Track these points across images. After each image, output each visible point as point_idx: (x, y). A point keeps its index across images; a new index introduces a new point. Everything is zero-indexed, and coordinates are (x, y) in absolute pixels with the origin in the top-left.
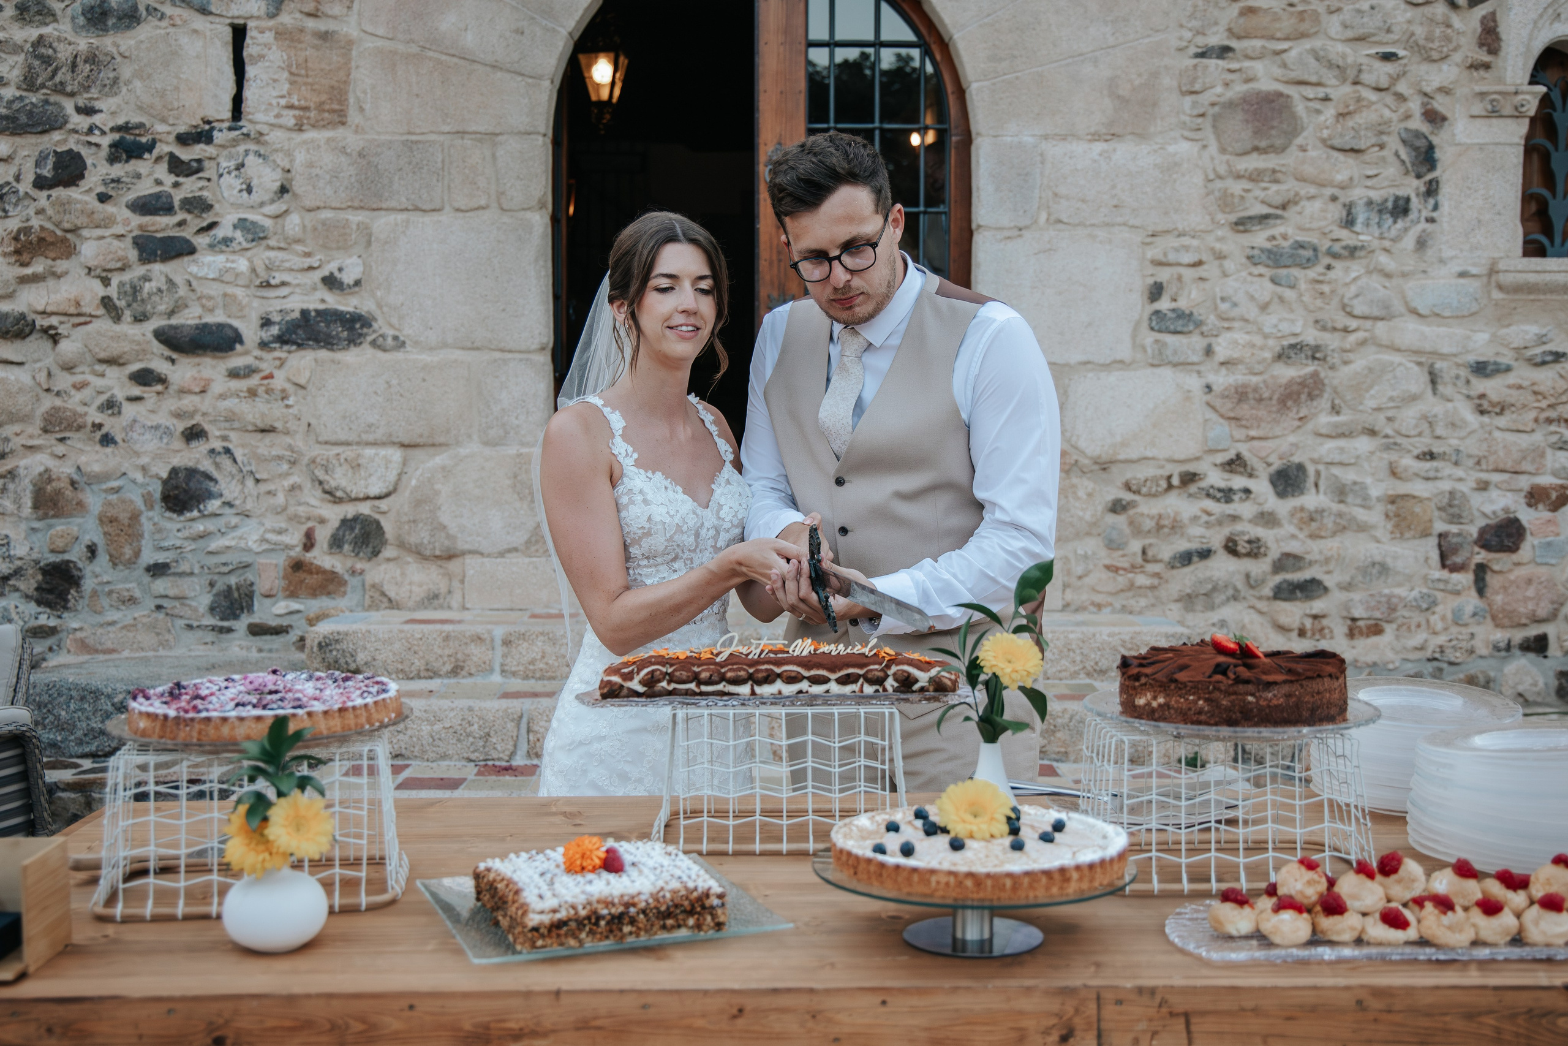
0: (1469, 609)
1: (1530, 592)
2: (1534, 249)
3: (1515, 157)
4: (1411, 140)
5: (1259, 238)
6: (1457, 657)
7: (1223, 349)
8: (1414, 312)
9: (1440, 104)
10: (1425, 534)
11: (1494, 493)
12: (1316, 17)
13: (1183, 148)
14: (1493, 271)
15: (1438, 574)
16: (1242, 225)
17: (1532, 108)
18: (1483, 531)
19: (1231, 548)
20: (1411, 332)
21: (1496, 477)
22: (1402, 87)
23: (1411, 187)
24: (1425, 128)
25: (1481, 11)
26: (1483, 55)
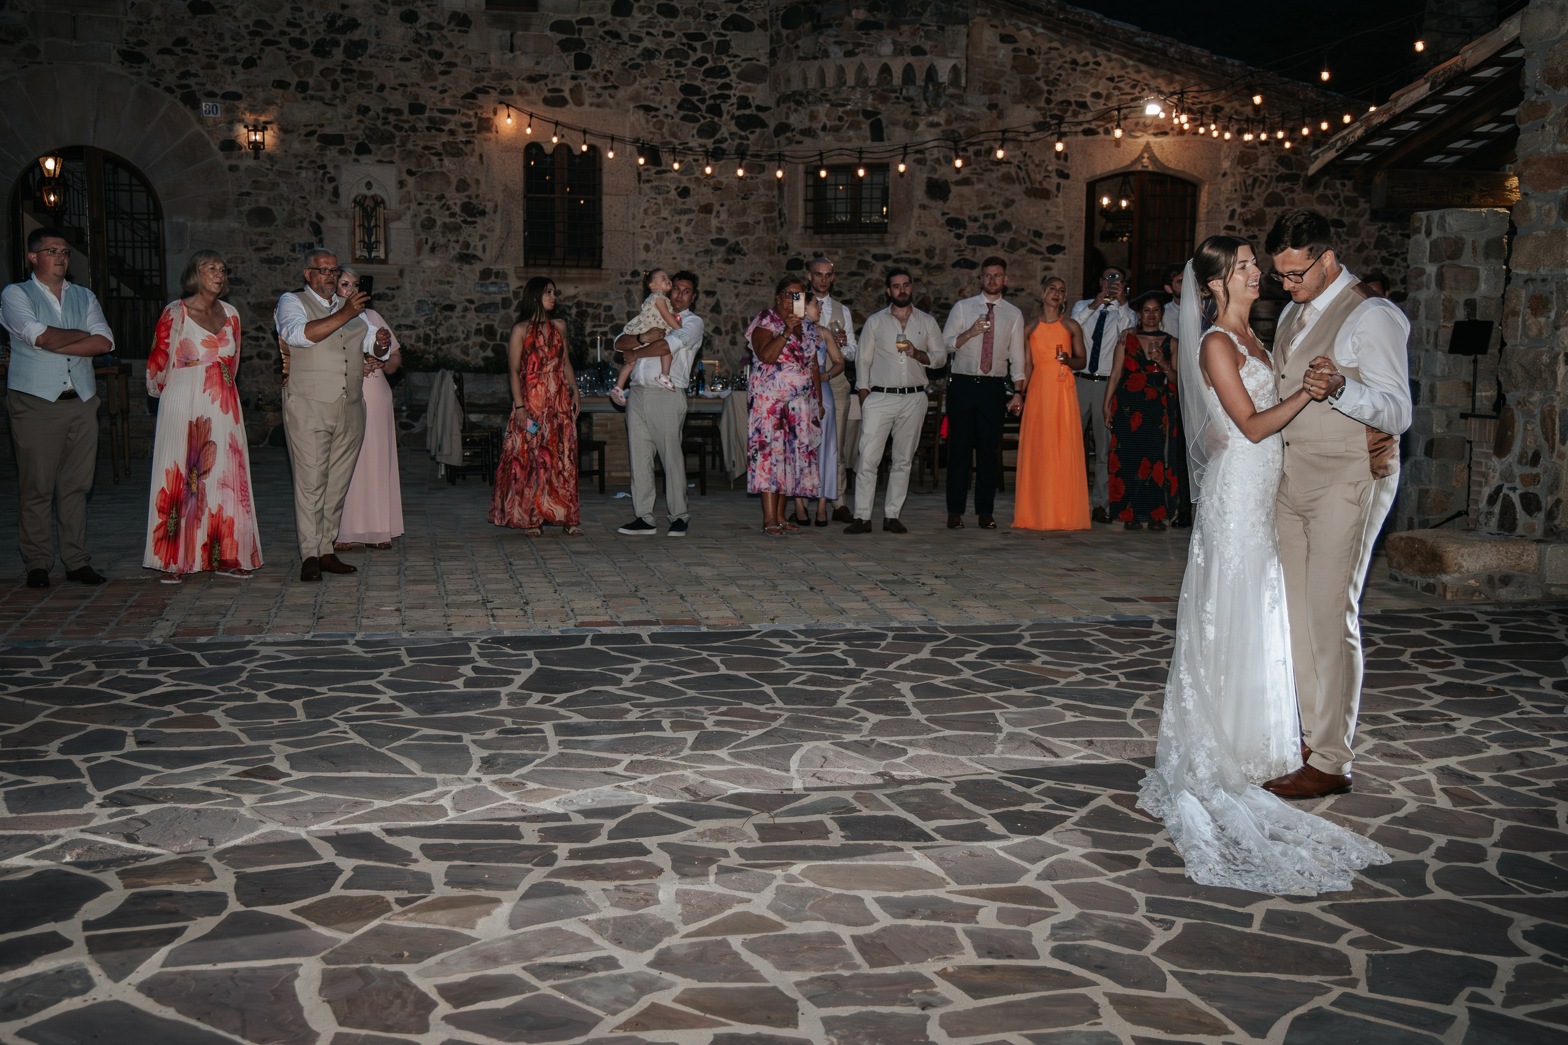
2: (356, 260)
3: (346, 233)
4: (312, 224)
5: (263, 255)
7: (253, 290)
9: (322, 213)
12: (278, 184)
13: (236, 225)
16: (258, 250)
19: (259, 355)
22: (309, 207)
23: (314, 239)
24: (317, 221)
25: (333, 184)
26: (334, 199)
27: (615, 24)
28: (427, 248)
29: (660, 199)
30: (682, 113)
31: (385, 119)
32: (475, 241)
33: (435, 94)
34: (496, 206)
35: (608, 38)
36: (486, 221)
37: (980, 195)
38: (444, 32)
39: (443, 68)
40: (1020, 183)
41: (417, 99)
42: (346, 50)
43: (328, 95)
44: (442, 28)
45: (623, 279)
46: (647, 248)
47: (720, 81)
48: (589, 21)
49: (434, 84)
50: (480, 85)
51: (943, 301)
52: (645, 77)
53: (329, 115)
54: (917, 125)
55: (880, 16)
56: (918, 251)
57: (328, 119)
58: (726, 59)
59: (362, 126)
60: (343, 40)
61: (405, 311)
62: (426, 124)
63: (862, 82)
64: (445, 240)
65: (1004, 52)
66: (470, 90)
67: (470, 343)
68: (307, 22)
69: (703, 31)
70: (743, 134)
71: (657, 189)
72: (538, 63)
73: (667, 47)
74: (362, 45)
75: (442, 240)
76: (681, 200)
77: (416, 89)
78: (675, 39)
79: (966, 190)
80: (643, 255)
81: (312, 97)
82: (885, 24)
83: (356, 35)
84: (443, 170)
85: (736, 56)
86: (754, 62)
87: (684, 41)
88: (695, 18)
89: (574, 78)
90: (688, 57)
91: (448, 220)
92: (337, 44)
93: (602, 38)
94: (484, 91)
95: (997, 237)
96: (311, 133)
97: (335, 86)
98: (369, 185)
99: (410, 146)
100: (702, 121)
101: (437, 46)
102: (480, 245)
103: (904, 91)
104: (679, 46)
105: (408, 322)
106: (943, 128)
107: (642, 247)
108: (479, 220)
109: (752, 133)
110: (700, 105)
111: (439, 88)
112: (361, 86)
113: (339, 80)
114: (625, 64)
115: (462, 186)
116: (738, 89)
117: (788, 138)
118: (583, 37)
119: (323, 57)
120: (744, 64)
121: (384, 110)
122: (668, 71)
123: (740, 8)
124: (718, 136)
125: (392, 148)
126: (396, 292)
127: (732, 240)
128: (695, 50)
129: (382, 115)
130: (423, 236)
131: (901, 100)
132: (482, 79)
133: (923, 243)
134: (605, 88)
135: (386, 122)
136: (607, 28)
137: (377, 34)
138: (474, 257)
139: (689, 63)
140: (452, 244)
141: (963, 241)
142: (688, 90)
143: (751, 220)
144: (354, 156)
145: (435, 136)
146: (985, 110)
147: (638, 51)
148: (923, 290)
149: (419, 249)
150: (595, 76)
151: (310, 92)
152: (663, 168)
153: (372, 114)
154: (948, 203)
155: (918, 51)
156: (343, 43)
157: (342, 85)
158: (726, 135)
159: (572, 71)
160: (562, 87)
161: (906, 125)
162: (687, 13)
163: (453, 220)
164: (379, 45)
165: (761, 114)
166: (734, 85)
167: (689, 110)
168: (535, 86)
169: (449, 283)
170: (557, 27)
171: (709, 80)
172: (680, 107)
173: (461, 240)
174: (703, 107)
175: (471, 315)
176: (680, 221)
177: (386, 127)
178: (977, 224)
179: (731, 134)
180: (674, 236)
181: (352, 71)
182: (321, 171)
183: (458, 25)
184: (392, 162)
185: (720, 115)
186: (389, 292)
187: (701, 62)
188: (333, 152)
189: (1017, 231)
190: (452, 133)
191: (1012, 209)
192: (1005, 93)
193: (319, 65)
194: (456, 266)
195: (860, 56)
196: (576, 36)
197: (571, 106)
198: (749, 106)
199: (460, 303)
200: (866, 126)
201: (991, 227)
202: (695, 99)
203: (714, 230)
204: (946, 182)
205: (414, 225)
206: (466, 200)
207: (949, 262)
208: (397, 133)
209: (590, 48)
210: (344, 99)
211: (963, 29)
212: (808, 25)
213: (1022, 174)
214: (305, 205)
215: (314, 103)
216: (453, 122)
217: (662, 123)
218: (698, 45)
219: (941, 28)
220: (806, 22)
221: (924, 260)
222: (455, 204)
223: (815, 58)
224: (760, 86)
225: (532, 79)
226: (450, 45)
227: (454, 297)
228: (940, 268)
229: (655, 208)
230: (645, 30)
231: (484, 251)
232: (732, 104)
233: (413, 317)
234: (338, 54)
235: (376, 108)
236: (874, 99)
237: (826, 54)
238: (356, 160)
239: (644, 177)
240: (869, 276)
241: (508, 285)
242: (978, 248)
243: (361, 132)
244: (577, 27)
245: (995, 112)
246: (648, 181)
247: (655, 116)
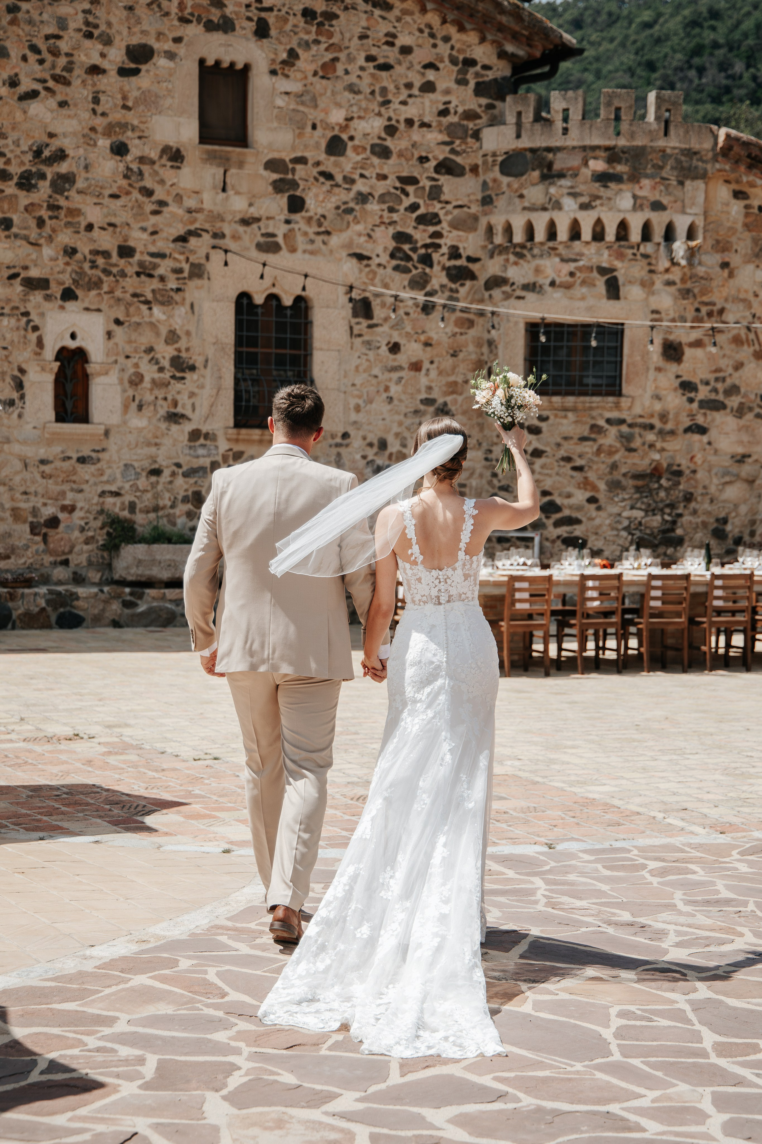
0: (41, 549)
1: (62, 543)
2: (60, 419)
3: (50, 388)
4: (14, 378)
6: (38, 566)
8: (18, 441)
9: (24, 366)
10: (25, 522)
11: (49, 507)
14: (44, 427)
15: (30, 537)
17: (56, 370)
18: (45, 521)
20: (16, 448)
21: (49, 502)
22: (10, 359)
23: (15, 395)
24: (19, 375)
25: (37, 334)
26: (38, 350)
27: (329, 164)
28: (134, 406)
29: (371, 354)
30: (394, 262)
31: (93, 262)
32: (184, 399)
33: (145, 236)
34: (207, 361)
35: (322, 179)
36: (195, 376)
37: (711, 357)
38: (156, 167)
39: (154, 207)
40: (749, 345)
41: (126, 241)
42: (53, 184)
43: (34, 234)
44: (153, 162)
45: (333, 442)
46: (358, 409)
47: (431, 229)
48: (302, 160)
49: (144, 224)
50: (192, 228)
51: (675, 468)
52: (358, 222)
53: (34, 256)
54: (653, 283)
55: (620, 168)
56: (652, 416)
57: (32, 261)
58: (438, 206)
59: (69, 269)
60: (49, 172)
61: (110, 476)
62: (136, 269)
63: (598, 235)
64: (152, 398)
65: (736, 208)
66: (182, 232)
67: (177, 511)
68: (12, 151)
69: (415, 174)
70: (453, 286)
71: (368, 344)
72: (251, 205)
73: (381, 191)
74: (69, 179)
75: (149, 397)
76: (392, 356)
77: (125, 230)
78: (388, 182)
79: (699, 352)
80: (354, 416)
81: (16, 236)
82: (625, 177)
83: (64, 168)
84: (153, 320)
85: (447, 202)
86: (465, 209)
87: (398, 185)
88: (407, 160)
89: (288, 222)
90: (401, 201)
91: (157, 376)
92: (43, 176)
93: (316, 179)
94: (195, 233)
95: (727, 402)
96: (13, 277)
97: (41, 223)
98: (73, 336)
99: (118, 293)
100: (414, 272)
101: (148, 183)
102: (189, 403)
103: (642, 248)
104: (393, 191)
105: (114, 488)
106: (679, 285)
107: (352, 406)
108: (188, 375)
109: (462, 285)
110: (411, 253)
111: (150, 230)
112: (68, 224)
113: (46, 217)
114: (338, 208)
115: (172, 337)
116: (449, 239)
117: (504, 293)
118: (297, 177)
119: (28, 191)
120: (456, 212)
121: (91, 252)
122: (381, 217)
123: (453, 151)
124: (428, 288)
125: (100, 294)
126: (101, 455)
127: (440, 401)
128: (407, 195)
129: (89, 257)
130: (130, 393)
131: (639, 257)
132: (194, 221)
133: (658, 407)
134: (318, 234)
135: (94, 265)
136: (321, 168)
137: (86, 167)
138: (183, 416)
139: (402, 208)
140: (160, 402)
141: (695, 405)
142: (401, 237)
143: (460, 379)
144: (60, 302)
145: (144, 282)
146: (718, 269)
147: (352, 194)
148: (657, 456)
149: (126, 408)
150: (309, 220)
151: (14, 230)
152: (375, 321)
153: (79, 256)
154: (683, 365)
155: (657, 206)
156: (49, 177)
157: (48, 222)
158: (437, 287)
159: (285, 214)
160: (276, 232)
161: (643, 284)
162: (400, 155)
163: (161, 375)
164: (87, 179)
165: (471, 266)
166: (445, 233)
167: (401, 259)
168: (248, 229)
169: (156, 444)
170: (272, 165)
171: (421, 227)
172: (392, 256)
173: (170, 398)
174: (415, 257)
175: (180, 481)
176: (390, 380)
177: (94, 271)
178: (709, 388)
179: (443, 286)
180: (385, 395)
181: (59, 208)
182: (25, 319)
183: (170, 159)
184: (99, 310)
185: (431, 266)
186: (94, 455)
187: (414, 207)
188: (37, 297)
189: (745, 396)
190: (162, 279)
191: (740, 372)
192: (736, 251)
193: (24, 199)
194: (163, 425)
195: (599, 208)
196: (290, 176)
197: (284, 252)
198: (458, 256)
199: (167, 467)
200: (600, 282)
201: (721, 391)
202: (406, 247)
203: (423, 389)
204: (680, 344)
205: (121, 381)
206: (176, 353)
207: (681, 429)
208: (105, 278)
209: (304, 190)
210: (50, 239)
211: (700, 184)
212: (536, 174)
213: (752, 336)
214: (7, 357)
215: (19, 242)
216: (164, 267)
217: (375, 273)
218: (410, 189)
219: (681, 183)
220: (534, 170)
221: (658, 424)
222: (164, 358)
223: (544, 209)
224: (471, 236)
225: (246, 222)
226: (162, 182)
227: (162, 461)
228: (672, 433)
229: (365, 364)
230: (359, 171)
231: (194, 410)
232: (443, 255)
233: (119, 483)
234: (44, 188)
235: (84, 249)
236: (610, 255)
237: (558, 206)
238: (62, 308)
239: (356, 332)
240: (601, 441)
241: (217, 447)
242: (708, 412)
243: (67, 276)
244: (290, 166)
245: (726, 272)
246: (360, 335)
247: (368, 266)
